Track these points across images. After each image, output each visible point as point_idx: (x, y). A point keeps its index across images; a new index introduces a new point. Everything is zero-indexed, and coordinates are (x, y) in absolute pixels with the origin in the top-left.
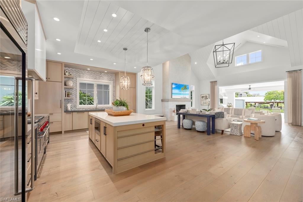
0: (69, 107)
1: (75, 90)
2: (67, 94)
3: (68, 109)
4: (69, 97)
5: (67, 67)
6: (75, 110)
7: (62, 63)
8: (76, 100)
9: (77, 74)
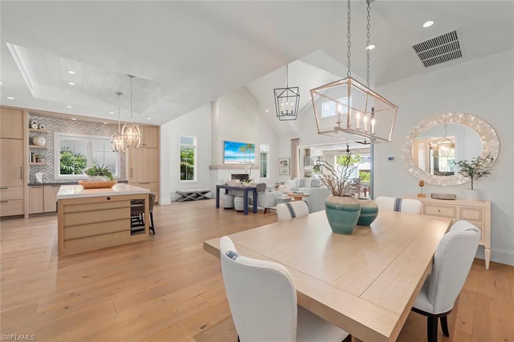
0: (39, 177)
1: (50, 151)
2: (34, 158)
3: (38, 181)
4: (39, 162)
5: (36, 115)
6: (51, 182)
7: (23, 111)
8: (54, 167)
9: (54, 127)
